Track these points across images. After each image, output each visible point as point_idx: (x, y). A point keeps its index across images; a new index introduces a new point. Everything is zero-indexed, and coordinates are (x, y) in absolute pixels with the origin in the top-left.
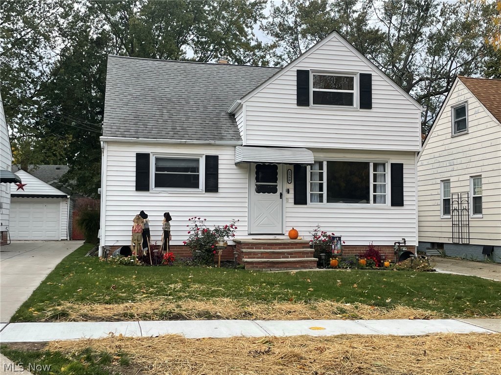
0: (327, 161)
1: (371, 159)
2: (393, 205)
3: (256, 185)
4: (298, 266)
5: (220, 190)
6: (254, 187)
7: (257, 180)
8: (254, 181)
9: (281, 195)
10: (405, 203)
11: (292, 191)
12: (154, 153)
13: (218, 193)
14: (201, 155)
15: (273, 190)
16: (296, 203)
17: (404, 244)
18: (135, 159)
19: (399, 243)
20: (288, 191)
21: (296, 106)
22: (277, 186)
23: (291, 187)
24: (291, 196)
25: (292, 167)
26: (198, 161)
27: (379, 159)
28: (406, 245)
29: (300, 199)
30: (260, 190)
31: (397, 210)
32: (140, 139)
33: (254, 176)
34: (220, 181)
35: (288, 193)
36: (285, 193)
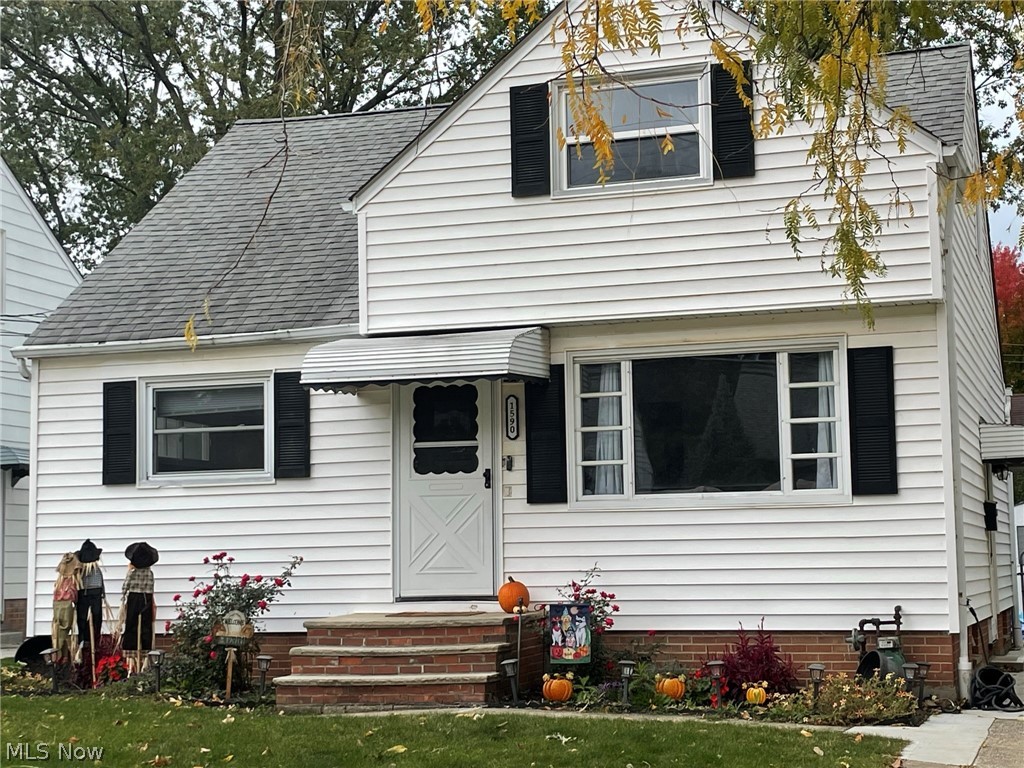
0: (634, 361)
1: (782, 342)
2: (859, 489)
3: (416, 450)
4: (426, 698)
5: (316, 472)
6: (408, 457)
7: (420, 434)
8: (408, 440)
9: (488, 475)
10: (903, 483)
11: (521, 463)
12: (149, 380)
13: (311, 481)
14: (265, 374)
15: (465, 462)
16: (533, 498)
17: (893, 627)
18: (99, 400)
19: (877, 623)
20: (509, 464)
21: (511, 201)
22: (476, 448)
23: (518, 449)
24: (517, 479)
25: (519, 389)
26: (258, 390)
27: (807, 338)
28: (902, 628)
29: (547, 487)
30: (425, 463)
31: (875, 508)
32: (107, 343)
33: (408, 423)
34: (315, 445)
35: (510, 468)
36: (499, 471)
